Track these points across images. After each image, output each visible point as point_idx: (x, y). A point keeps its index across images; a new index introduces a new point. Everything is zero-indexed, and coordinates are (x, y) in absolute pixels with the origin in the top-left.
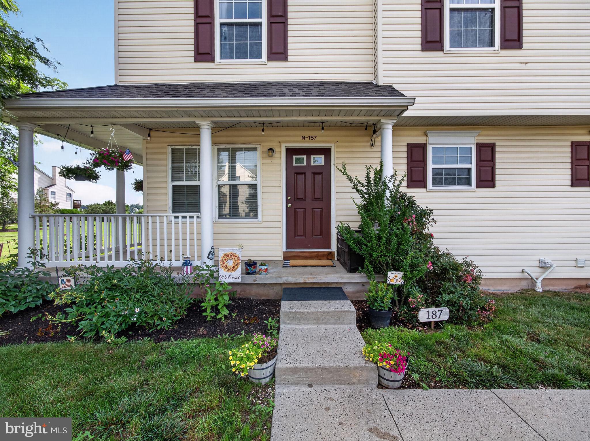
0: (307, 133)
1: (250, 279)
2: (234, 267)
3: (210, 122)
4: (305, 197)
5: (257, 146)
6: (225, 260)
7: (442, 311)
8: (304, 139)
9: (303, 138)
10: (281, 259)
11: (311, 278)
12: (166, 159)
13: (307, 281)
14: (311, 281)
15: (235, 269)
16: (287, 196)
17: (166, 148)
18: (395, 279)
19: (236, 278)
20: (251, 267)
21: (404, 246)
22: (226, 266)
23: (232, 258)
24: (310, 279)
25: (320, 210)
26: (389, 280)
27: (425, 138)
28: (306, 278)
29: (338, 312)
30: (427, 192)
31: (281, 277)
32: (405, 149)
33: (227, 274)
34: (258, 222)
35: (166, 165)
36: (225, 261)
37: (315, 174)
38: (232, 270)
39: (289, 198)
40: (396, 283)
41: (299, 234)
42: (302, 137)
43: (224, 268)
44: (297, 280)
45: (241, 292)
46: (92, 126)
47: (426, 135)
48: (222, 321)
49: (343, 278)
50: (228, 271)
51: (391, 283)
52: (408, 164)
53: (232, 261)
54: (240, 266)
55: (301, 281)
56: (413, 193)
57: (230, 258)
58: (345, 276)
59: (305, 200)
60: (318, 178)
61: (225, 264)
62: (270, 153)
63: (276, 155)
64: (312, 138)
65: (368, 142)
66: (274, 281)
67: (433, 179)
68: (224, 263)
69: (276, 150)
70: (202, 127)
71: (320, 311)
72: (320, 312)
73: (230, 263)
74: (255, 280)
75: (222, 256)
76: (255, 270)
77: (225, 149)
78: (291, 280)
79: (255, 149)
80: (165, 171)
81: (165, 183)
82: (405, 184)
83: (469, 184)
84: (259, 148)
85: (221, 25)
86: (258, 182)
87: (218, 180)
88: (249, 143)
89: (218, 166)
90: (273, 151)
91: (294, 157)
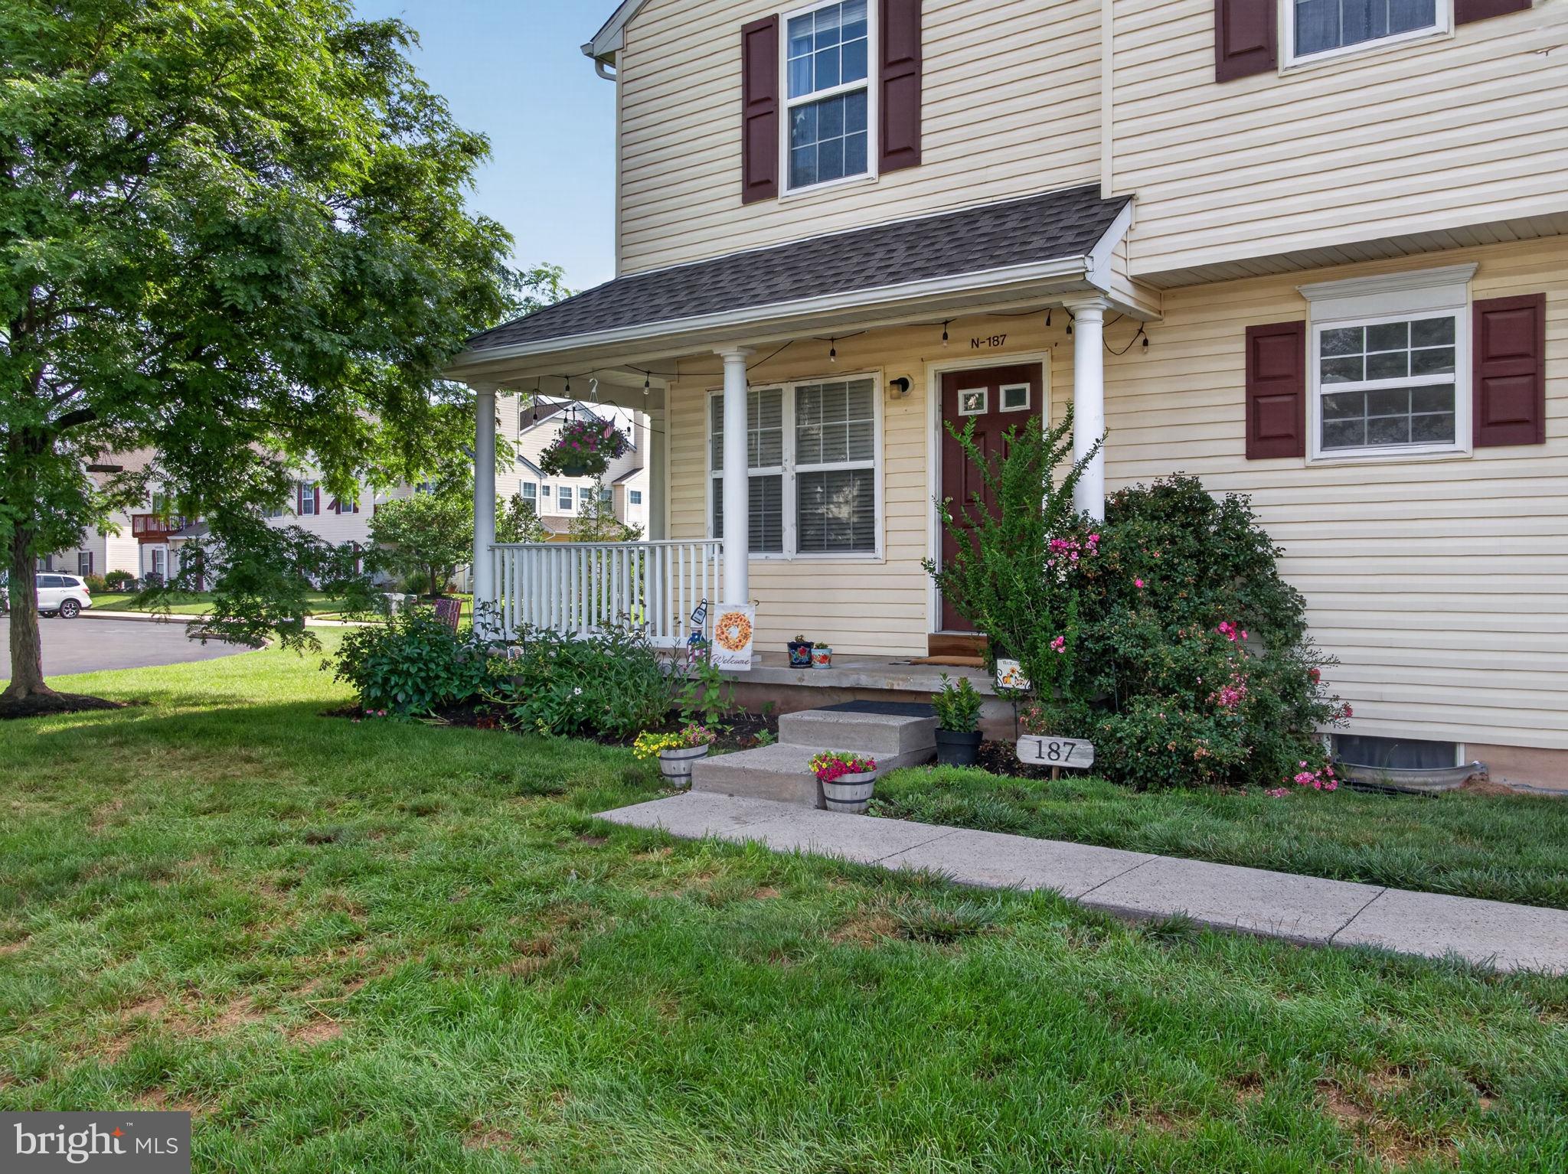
0: (981, 332)
1: (792, 676)
2: (740, 641)
3: (736, 349)
5: (873, 376)
6: (726, 626)
7: (1073, 745)
8: (978, 346)
9: (975, 343)
10: (925, 653)
11: (902, 680)
12: (700, 422)
13: (896, 687)
15: (742, 646)
16: (944, 494)
17: (702, 397)
18: (1012, 675)
19: (741, 663)
20: (797, 653)
22: (727, 638)
23: (737, 623)
24: (900, 682)
27: (1299, 305)
28: (893, 678)
30: (1307, 468)
31: (846, 675)
32: (1241, 346)
33: (728, 653)
34: (875, 561)
35: (701, 435)
36: (725, 629)
38: (737, 646)
39: (949, 499)
40: (1013, 686)
42: (972, 341)
43: (723, 642)
44: (876, 682)
46: (567, 377)
47: (1299, 296)
50: (729, 647)
51: (1003, 684)
52: (1248, 386)
53: (738, 630)
55: (884, 684)
57: (735, 624)
61: (726, 635)
62: (897, 391)
64: (996, 341)
66: (835, 683)
67: (1325, 428)
68: (722, 632)
69: (915, 381)
70: (727, 359)
73: (734, 633)
74: (801, 679)
75: (721, 618)
76: (805, 658)
77: (813, 391)
78: (865, 681)
79: (871, 380)
80: (702, 448)
81: (702, 473)
82: (1241, 447)
83: (1449, 435)
84: (877, 378)
85: (793, 111)
86: (877, 464)
87: (798, 463)
88: (858, 370)
89: (798, 430)
90: (903, 384)
91: (961, 393)
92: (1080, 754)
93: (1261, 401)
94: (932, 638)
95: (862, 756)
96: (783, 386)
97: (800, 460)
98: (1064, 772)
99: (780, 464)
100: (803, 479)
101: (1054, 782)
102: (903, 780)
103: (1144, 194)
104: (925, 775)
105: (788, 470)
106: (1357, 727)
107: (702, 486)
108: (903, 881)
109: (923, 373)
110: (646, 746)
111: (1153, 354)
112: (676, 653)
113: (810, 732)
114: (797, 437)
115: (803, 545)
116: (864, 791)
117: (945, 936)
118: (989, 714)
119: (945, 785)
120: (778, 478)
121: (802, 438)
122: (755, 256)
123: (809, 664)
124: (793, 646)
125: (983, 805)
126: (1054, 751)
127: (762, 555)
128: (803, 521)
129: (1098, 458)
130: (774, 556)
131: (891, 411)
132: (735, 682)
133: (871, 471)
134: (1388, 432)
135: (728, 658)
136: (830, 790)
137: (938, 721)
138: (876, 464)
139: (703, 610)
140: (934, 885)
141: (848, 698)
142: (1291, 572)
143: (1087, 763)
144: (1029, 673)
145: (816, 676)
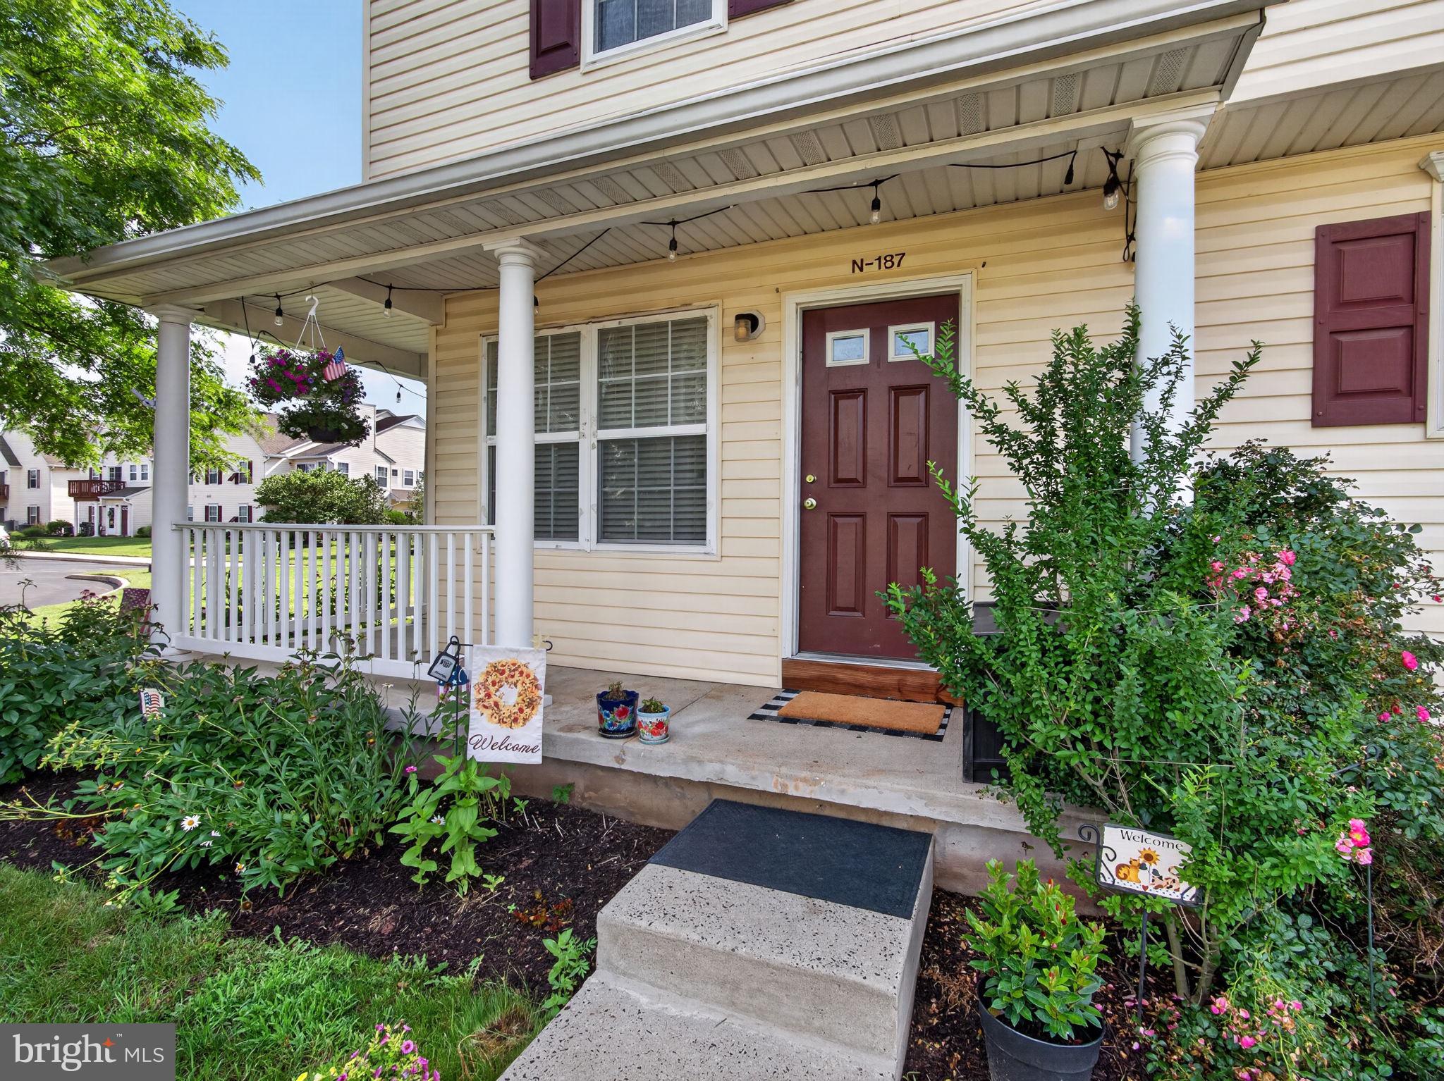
0: (869, 248)
1: (603, 752)
2: (521, 710)
3: (518, 242)
4: (864, 477)
5: (707, 312)
6: (494, 683)
8: (861, 269)
9: (858, 265)
10: (777, 683)
11: (805, 780)
12: (476, 375)
13: (791, 791)
14: (803, 791)
15: (525, 720)
16: (804, 469)
17: (475, 344)
18: (1143, 867)
19: (526, 749)
20: (611, 710)
21: (1184, 711)
22: (496, 704)
23: (514, 680)
24: (801, 784)
25: (919, 520)
26: (1112, 867)
27: (1419, 189)
28: (790, 778)
29: (817, 977)
30: (1428, 440)
31: (700, 762)
32: (1304, 257)
33: (499, 733)
34: (707, 557)
35: (476, 391)
36: (492, 689)
37: (900, 391)
38: (516, 720)
39: (810, 478)
40: (1151, 890)
41: (840, 603)
42: (854, 262)
43: (490, 712)
44: (753, 778)
45: (587, 789)
46: (278, 297)
48: (459, 894)
49: (930, 801)
50: (501, 721)
51: (1119, 883)
52: (1316, 317)
53: (516, 691)
54: (540, 708)
55: (768, 783)
56: (1326, 450)
57: (510, 680)
58: (940, 794)
59: (864, 485)
60: (912, 407)
61: (494, 698)
62: (742, 331)
63: (765, 333)
64: (889, 261)
65: (1115, 247)
66: (680, 773)
68: (489, 696)
69: (765, 318)
70: (504, 260)
71: (742, 951)
72: (741, 958)
73: (510, 697)
74: (620, 759)
75: (485, 670)
76: (625, 722)
77: (622, 332)
79: (704, 320)
80: (474, 407)
81: (474, 439)
82: (1303, 409)
84: (714, 317)
87: (600, 427)
88: (686, 306)
89: (600, 385)
90: (751, 321)
91: (832, 336)
93: (1344, 338)
94: (787, 664)
96: (583, 329)
97: (603, 422)
99: (577, 429)
100: (604, 446)
105: (588, 436)
107: (472, 455)
109: (779, 307)
114: (600, 393)
115: (607, 532)
120: (573, 446)
121: (607, 396)
124: (605, 702)
127: (551, 544)
128: (606, 502)
130: (565, 545)
131: (732, 358)
133: (702, 439)
135: (500, 741)
138: (711, 429)
145: (645, 756)
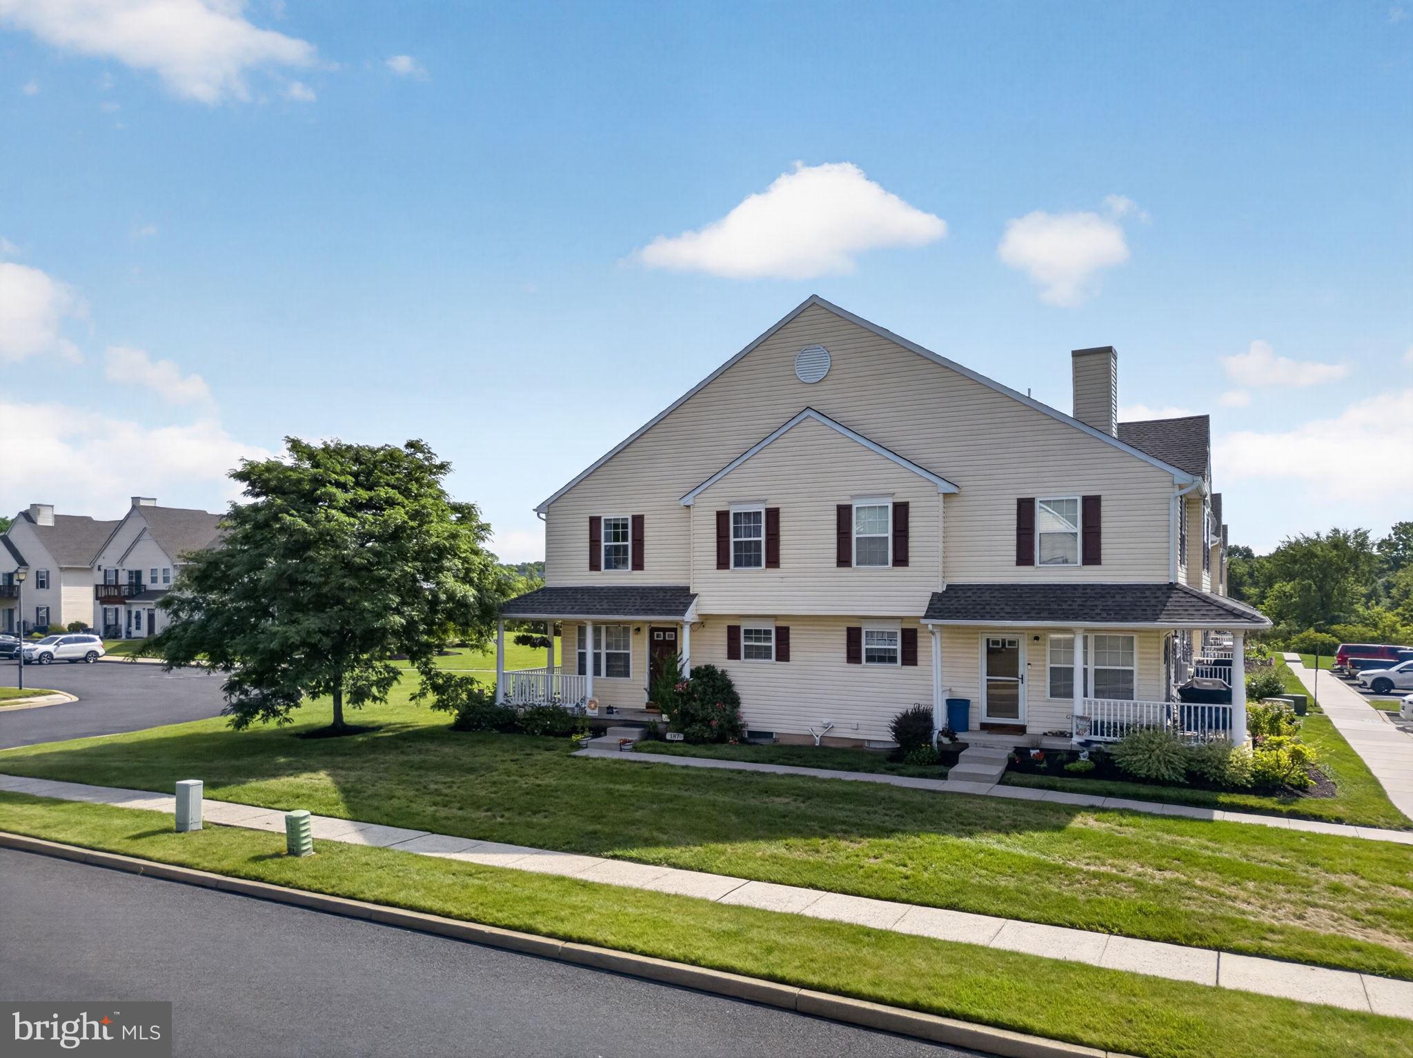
2: (594, 708)
7: (679, 735)
10: (645, 706)
12: (574, 634)
17: (575, 626)
22: (591, 707)
23: (593, 703)
27: (739, 624)
30: (741, 663)
32: (725, 631)
33: (591, 711)
34: (630, 681)
36: (589, 704)
37: (667, 646)
39: (651, 663)
47: (739, 622)
52: (727, 641)
62: (638, 631)
63: (642, 632)
67: (745, 653)
69: (642, 629)
73: (593, 705)
75: (588, 701)
76: (612, 711)
78: (628, 718)
79: (629, 627)
80: (574, 642)
81: (574, 650)
82: (726, 656)
83: (770, 658)
84: (631, 627)
85: (606, 546)
86: (631, 652)
87: (607, 650)
88: (625, 623)
90: (638, 629)
91: (656, 633)
92: (681, 737)
93: (730, 644)
94: (647, 704)
95: (630, 739)
96: (601, 626)
97: (607, 648)
98: (677, 741)
99: (601, 649)
100: (607, 654)
101: (674, 744)
102: (639, 745)
103: (700, 594)
104: (645, 743)
105: (603, 651)
106: (750, 729)
107: (574, 654)
108: (640, 762)
109: (645, 627)
110: (574, 738)
111: (705, 629)
112: (572, 709)
113: (615, 733)
114: (606, 641)
115: (608, 674)
116: (631, 747)
117: (647, 768)
118: (661, 727)
119: (649, 745)
120: (600, 653)
122: (594, 589)
123: (612, 713)
124: (608, 708)
125: (659, 749)
126: (675, 736)
127: (597, 678)
128: (608, 667)
129: (689, 662)
130: (600, 677)
131: (635, 637)
132: (593, 719)
133: (629, 654)
134: (758, 656)
135: (592, 712)
136: (623, 747)
137: (647, 730)
139: (583, 700)
140: (646, 762)
141: (624, 723)
142: (737, 689)
143: (682, 739)
144: (669, 718)
145: (613, 717)
